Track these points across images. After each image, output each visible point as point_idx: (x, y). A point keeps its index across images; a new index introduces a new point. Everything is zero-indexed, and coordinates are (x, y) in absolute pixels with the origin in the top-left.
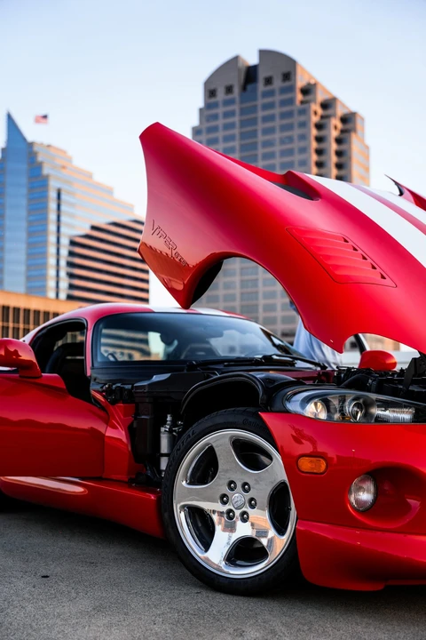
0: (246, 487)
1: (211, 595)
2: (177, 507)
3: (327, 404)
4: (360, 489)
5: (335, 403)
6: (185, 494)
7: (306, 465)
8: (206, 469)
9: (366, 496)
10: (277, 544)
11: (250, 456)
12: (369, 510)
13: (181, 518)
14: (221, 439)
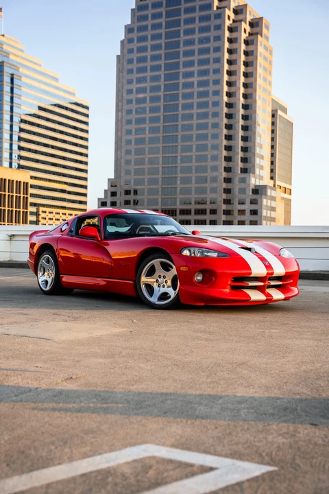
0: (164, 277)
1: (152, 310)
2: (141, 283)
3: (190, 251)
4: (197, 276)
5: (192, 251)
6: (144, 279)
7: (182, 269)
8: (151, 272)
9: (199, 278)
10: (172, 293)
11: (166, 267)
12: (201, 282)
13: (143, 287)
14: (156, 262)
